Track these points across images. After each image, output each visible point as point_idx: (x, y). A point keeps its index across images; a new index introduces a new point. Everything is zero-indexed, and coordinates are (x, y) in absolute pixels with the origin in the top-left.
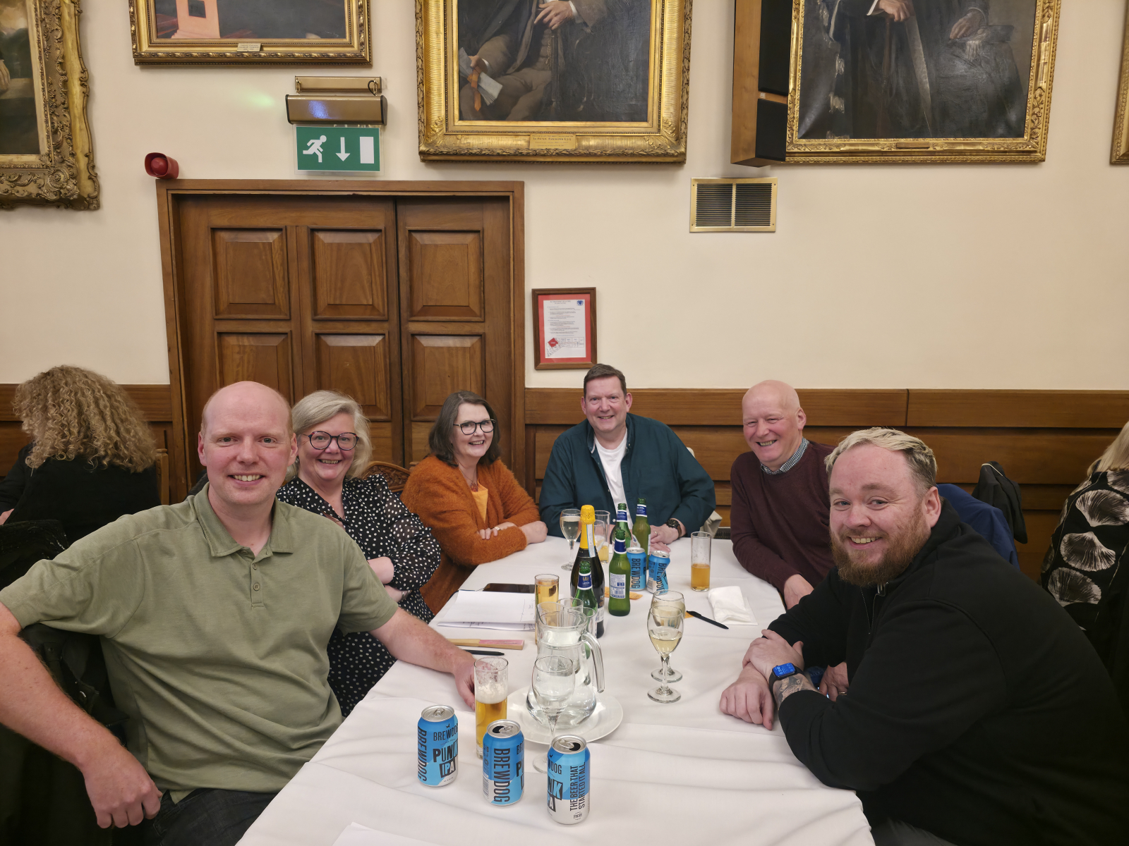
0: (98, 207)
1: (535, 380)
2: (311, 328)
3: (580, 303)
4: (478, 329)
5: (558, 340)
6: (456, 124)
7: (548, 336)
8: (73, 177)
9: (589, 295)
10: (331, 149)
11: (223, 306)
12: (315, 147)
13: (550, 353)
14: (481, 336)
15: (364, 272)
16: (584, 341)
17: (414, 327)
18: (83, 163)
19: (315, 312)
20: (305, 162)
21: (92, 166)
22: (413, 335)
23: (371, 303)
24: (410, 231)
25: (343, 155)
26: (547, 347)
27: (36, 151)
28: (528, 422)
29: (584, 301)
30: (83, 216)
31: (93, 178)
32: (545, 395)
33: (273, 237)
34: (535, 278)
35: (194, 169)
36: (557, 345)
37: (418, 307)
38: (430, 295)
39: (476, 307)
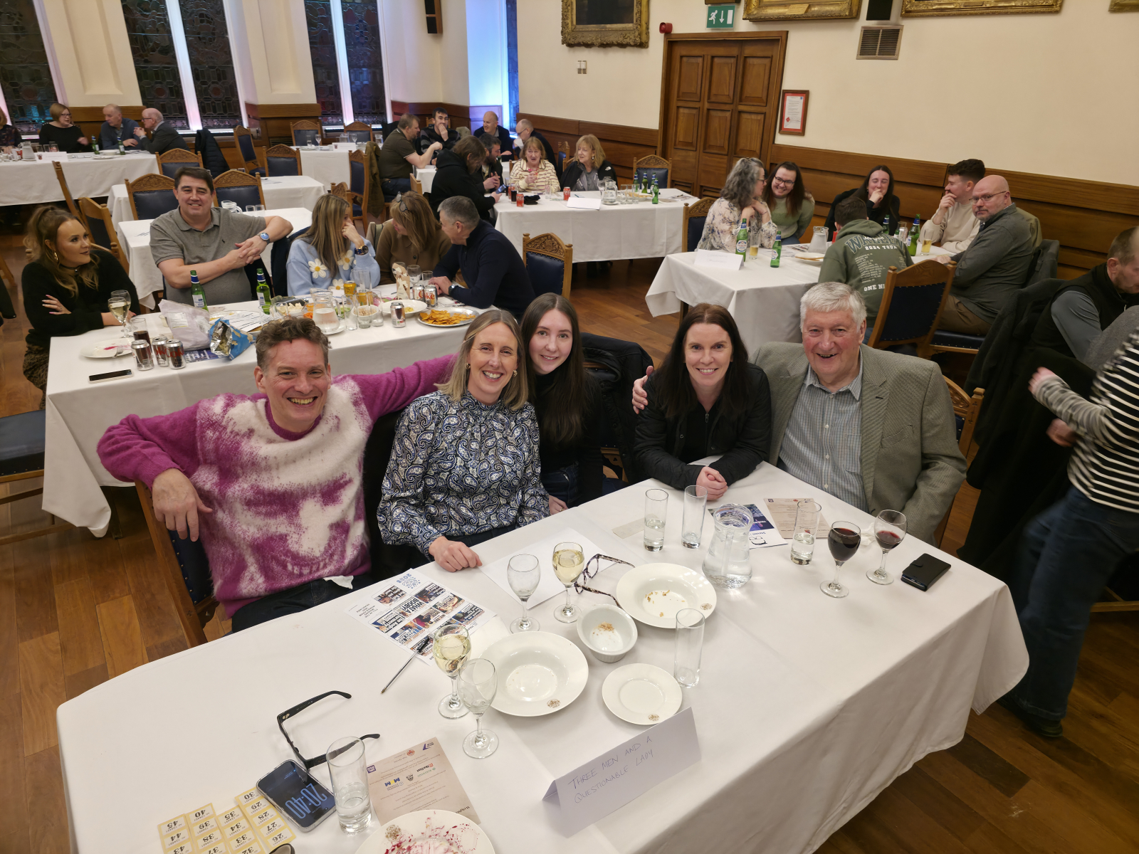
0: (648, 47)
1: (781, 140)
2: (707, 105)
3: (801, 98)
4: (763, 110)
5: (790, 119)
7: (786, 116)
8: (640, 34)
9: (805, 94)
10: (718, 16)
11: (681, 94)
12: (713, 17)
13: (787, 125)
14: (765, 114)
15: (728, 78)
16: (800, 120)
17: (741, 108)
18: (644, 26)
19: (709, 98)
20: (710, 24)
21: (648, 28)
22: (740, 112)
23: (728, 94)
24: (746, 57)
25: (722, 20)
26: (785, 121)
27: (632, 22)
28: (772, 162)
29: (803, 97)
30: (644, 50)
31: (648, 33)
32: (781, 147)
33: (700, 60)
34: (787, 85)
35: (677, 30)
36: (790, 121)
37: (744, 97)
38: (748, 91)
39: (764, 98)
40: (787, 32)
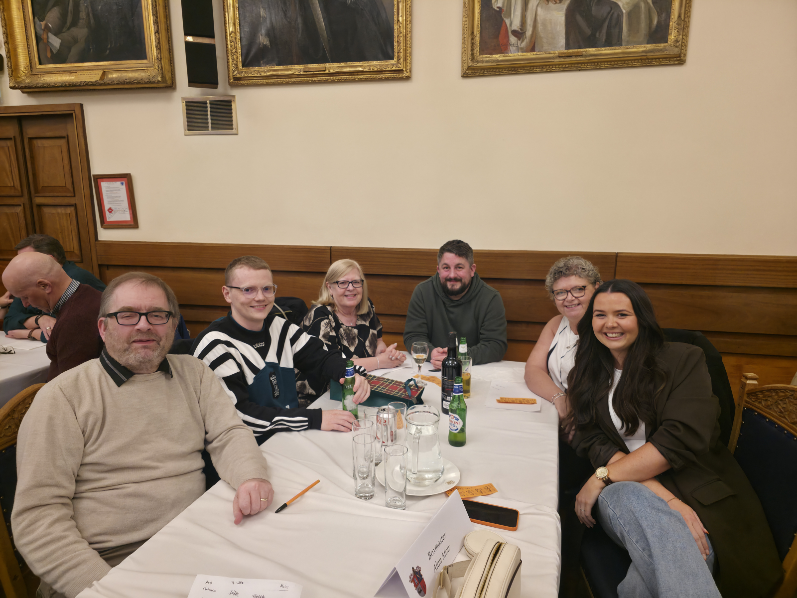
1: (105, 235)
3: (122, 184)
4: (72, 201)
5: (113, 209)
6: (38, 67)
7: (107, 206)
9: (127, 179)
13: (110, 217)
14: (75, 206)
15: (7, 166)
16: (128, 210)
17: (38, 200)
22: (40, 206)
23: (12, 185)
24: (30, 138)
26: (107, 213)
28: (100, 263)
29: (124, 182)
32: (109, 245)
36: (113, 212)
37: (39, 187)
38: (44, 179)
39: (69, 186)
40: (81, 105)
